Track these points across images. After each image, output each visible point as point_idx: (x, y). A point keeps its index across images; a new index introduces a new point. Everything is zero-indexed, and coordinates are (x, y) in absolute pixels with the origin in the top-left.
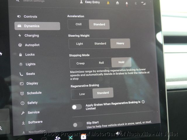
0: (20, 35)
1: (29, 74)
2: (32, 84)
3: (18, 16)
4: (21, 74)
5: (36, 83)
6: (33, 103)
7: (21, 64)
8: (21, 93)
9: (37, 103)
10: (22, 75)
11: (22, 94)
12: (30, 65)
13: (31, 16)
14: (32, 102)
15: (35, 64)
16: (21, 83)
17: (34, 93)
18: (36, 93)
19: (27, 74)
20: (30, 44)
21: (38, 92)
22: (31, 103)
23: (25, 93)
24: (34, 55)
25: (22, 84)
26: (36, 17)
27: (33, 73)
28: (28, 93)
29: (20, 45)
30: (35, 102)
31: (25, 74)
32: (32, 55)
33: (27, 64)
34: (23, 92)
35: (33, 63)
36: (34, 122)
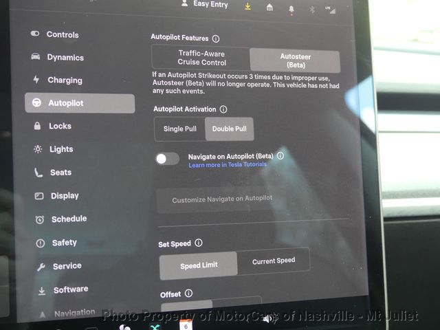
0: (36, 79)
1: (58, 173)
2: (64, 197)
3: (33, 33)
4: (37, 173)
5: (73, 196)
6: (67, 243)
7: (38, 149)
8: (37, 217)
9: (75, 244)
10: (41, 176)
11: (40, 220)
12: (59, 152)
13: (63, 33)
14: (63, 241)
15: (71, 150)
16: (37, 194)
17: (68, 219)
18: (74, 219)
19: (53, 173)
20: (60, 102)
21: (78, 216)
22: (60, 244)
23: (48, 220)
24: (70, 127)
25: (40, 196)
26: (77, 36)
27: (66, 171)
28: (55, 219)
29: (37, 103)
30: (71, 241)
31: (47, 174)
32: (65, 127)
33: (53, 149)
34: (43, 217)
35: (67, 148)
36: (68, 288)
